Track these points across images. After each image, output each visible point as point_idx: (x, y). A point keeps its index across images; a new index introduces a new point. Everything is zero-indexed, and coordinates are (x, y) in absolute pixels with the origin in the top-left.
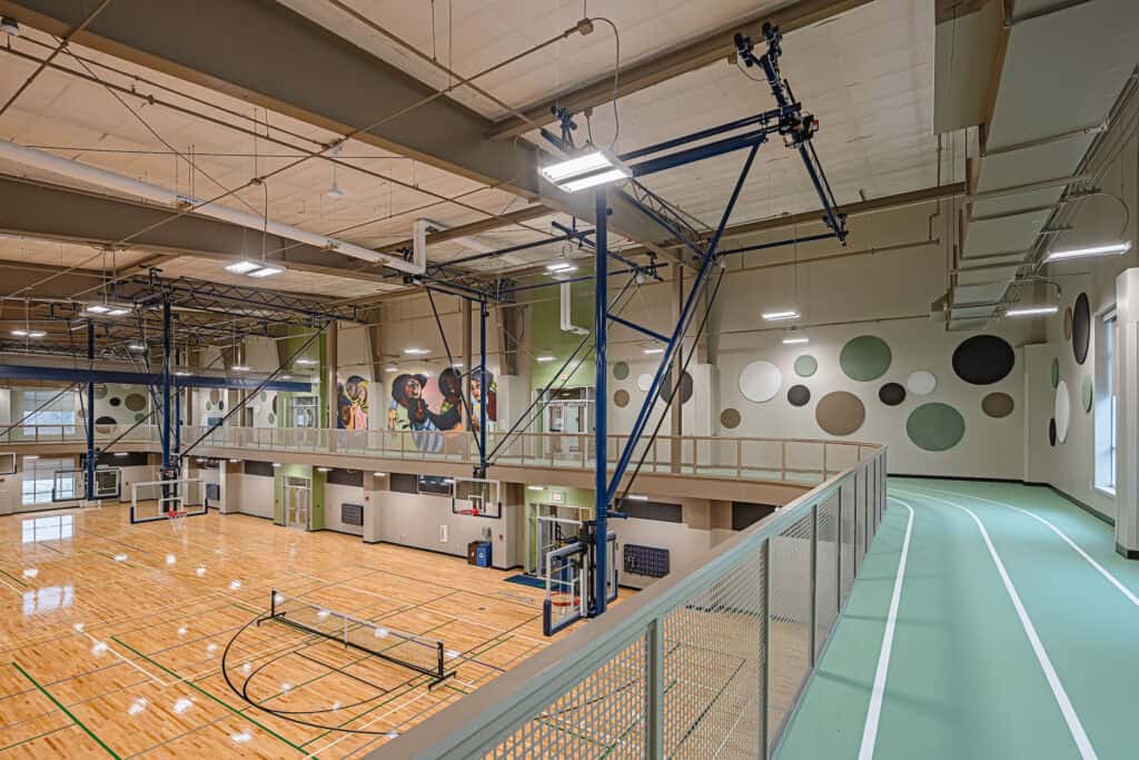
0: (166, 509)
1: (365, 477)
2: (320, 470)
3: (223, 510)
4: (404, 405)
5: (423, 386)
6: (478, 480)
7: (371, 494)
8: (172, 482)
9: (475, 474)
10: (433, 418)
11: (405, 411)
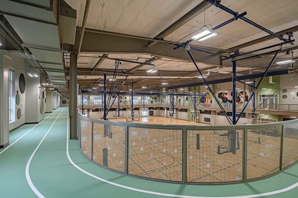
0: (132, 119)
1: (211, 112)
2: (202, 111)
3: (175, 118)
4: (221, 98)
5: (226, 95)
6: (253, 112)
7: (213, 116)
8: (133, 114)
9: (252, 111)
10: (229, 101)
11: (221, 100)
